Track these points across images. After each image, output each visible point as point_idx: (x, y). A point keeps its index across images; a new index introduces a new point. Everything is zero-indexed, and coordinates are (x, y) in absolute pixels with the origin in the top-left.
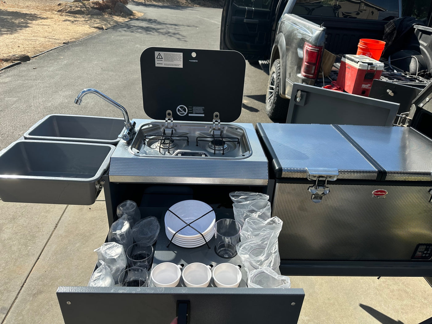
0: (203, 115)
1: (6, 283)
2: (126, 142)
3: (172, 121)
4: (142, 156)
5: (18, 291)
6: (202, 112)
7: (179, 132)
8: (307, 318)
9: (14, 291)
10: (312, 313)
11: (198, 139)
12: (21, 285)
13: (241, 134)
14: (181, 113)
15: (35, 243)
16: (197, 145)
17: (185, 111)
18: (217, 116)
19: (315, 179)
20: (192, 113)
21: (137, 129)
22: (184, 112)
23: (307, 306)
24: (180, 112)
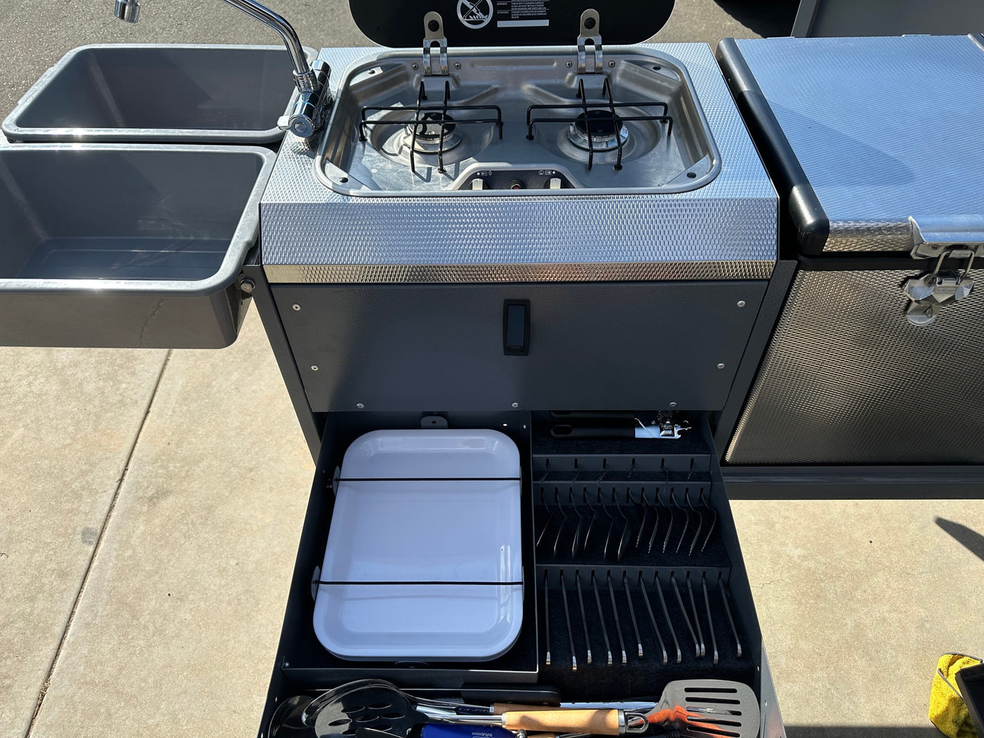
0: (546, 23)
1: (83, 473)
2: (302, 140)
3: (444, 51)
4: (358, 193)
5: (112, 492)
6: (543, 11)
7: (470, 88)
8: (800, 551)
9: (105, 492)
10: (812, 539)
11: (535, 114)
12: (118, 478)
13: (673, 88)
14: (472, 19)
15: (133, 374)
16: (530, 137)
17: (486, 12)
18: (590, 24)
19: (934, 254)
20: (508, 17)
21: (335, 86)
22: (480, 15)
23: (800, 523)
24: (468, 18)
